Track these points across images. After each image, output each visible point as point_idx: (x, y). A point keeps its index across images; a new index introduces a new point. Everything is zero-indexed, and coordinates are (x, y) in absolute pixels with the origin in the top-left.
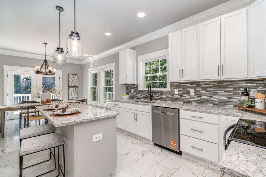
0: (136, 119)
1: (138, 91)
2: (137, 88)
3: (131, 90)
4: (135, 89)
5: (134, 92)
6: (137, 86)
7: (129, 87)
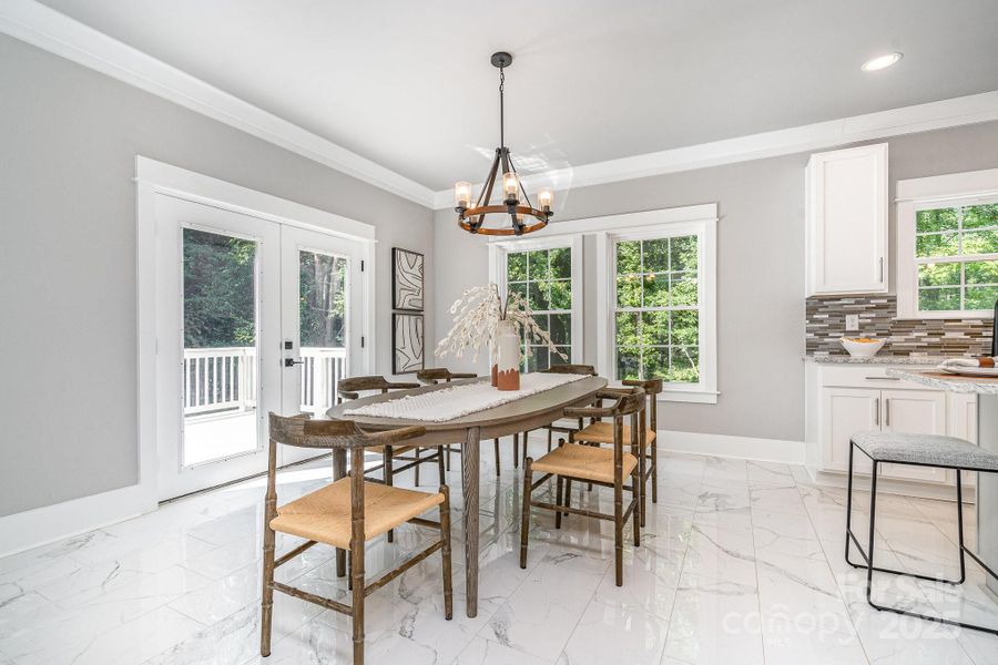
2: (885, 312)
3: (844, 321)
4: (874, 315)
5: (862, 327)
6: (885, 301)
7: (829, 309)
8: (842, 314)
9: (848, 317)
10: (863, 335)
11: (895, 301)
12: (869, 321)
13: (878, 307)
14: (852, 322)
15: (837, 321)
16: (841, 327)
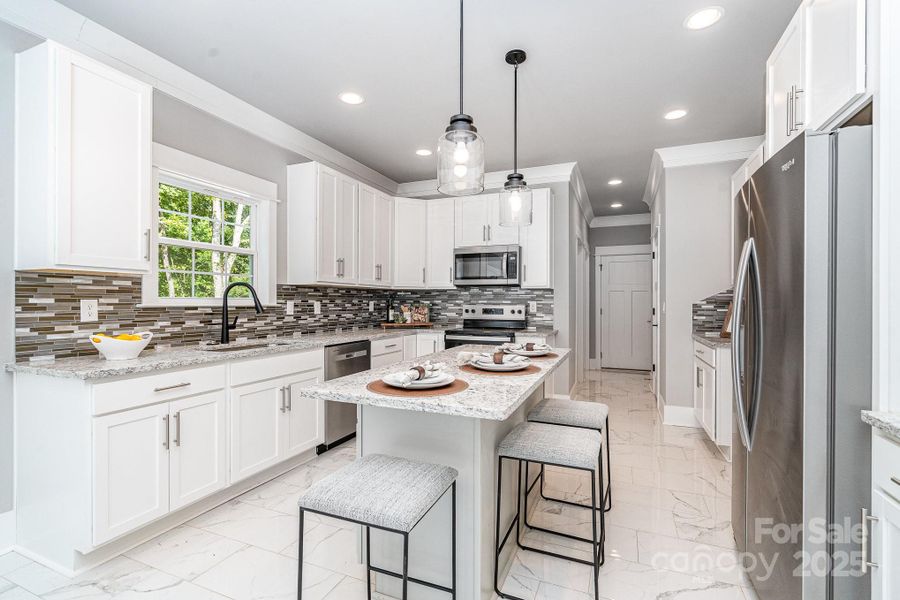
0: (286, 407)
1: (138, 309)
2: (129, 297)
3: (79, 308)
4: (116, 301)
5: (102, 315)
6: (129, 283)
7: (55, 290)
8: (76, 298)
9: (84, 304)
10: (103, 328)
11: (140, 284)
12: (111, 308)
13: (122, 290)
14: (89, 310)
15: (67, 308)
16: (72, 317)
